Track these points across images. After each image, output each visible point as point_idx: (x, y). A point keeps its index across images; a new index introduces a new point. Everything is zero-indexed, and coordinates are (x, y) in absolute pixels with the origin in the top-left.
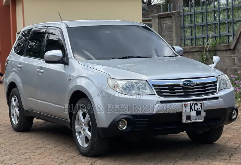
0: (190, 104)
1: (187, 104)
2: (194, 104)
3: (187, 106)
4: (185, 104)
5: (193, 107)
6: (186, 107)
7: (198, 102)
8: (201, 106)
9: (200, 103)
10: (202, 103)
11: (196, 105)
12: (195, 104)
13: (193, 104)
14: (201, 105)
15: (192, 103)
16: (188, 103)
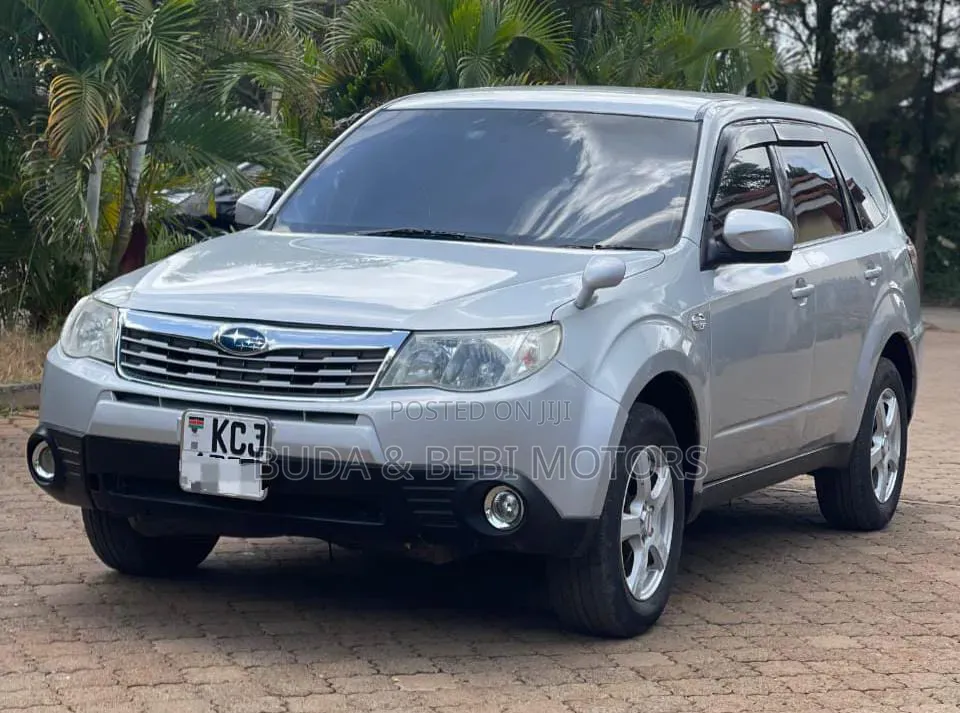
0: (216, 421)
1: (203, 419)
2: (229, 426)
3: (202, 428)
4: (191, 418)
5: (226, 436)
6: (195, 431)
7: (249, 421)
8: (257, 437)
9: (257, 426)
10: (264, 426)
11: (238, 430)
12: (235, 425)
13: (226, 422)
14: (259, 432)
15: (222, 417)
16: (209, 416)
